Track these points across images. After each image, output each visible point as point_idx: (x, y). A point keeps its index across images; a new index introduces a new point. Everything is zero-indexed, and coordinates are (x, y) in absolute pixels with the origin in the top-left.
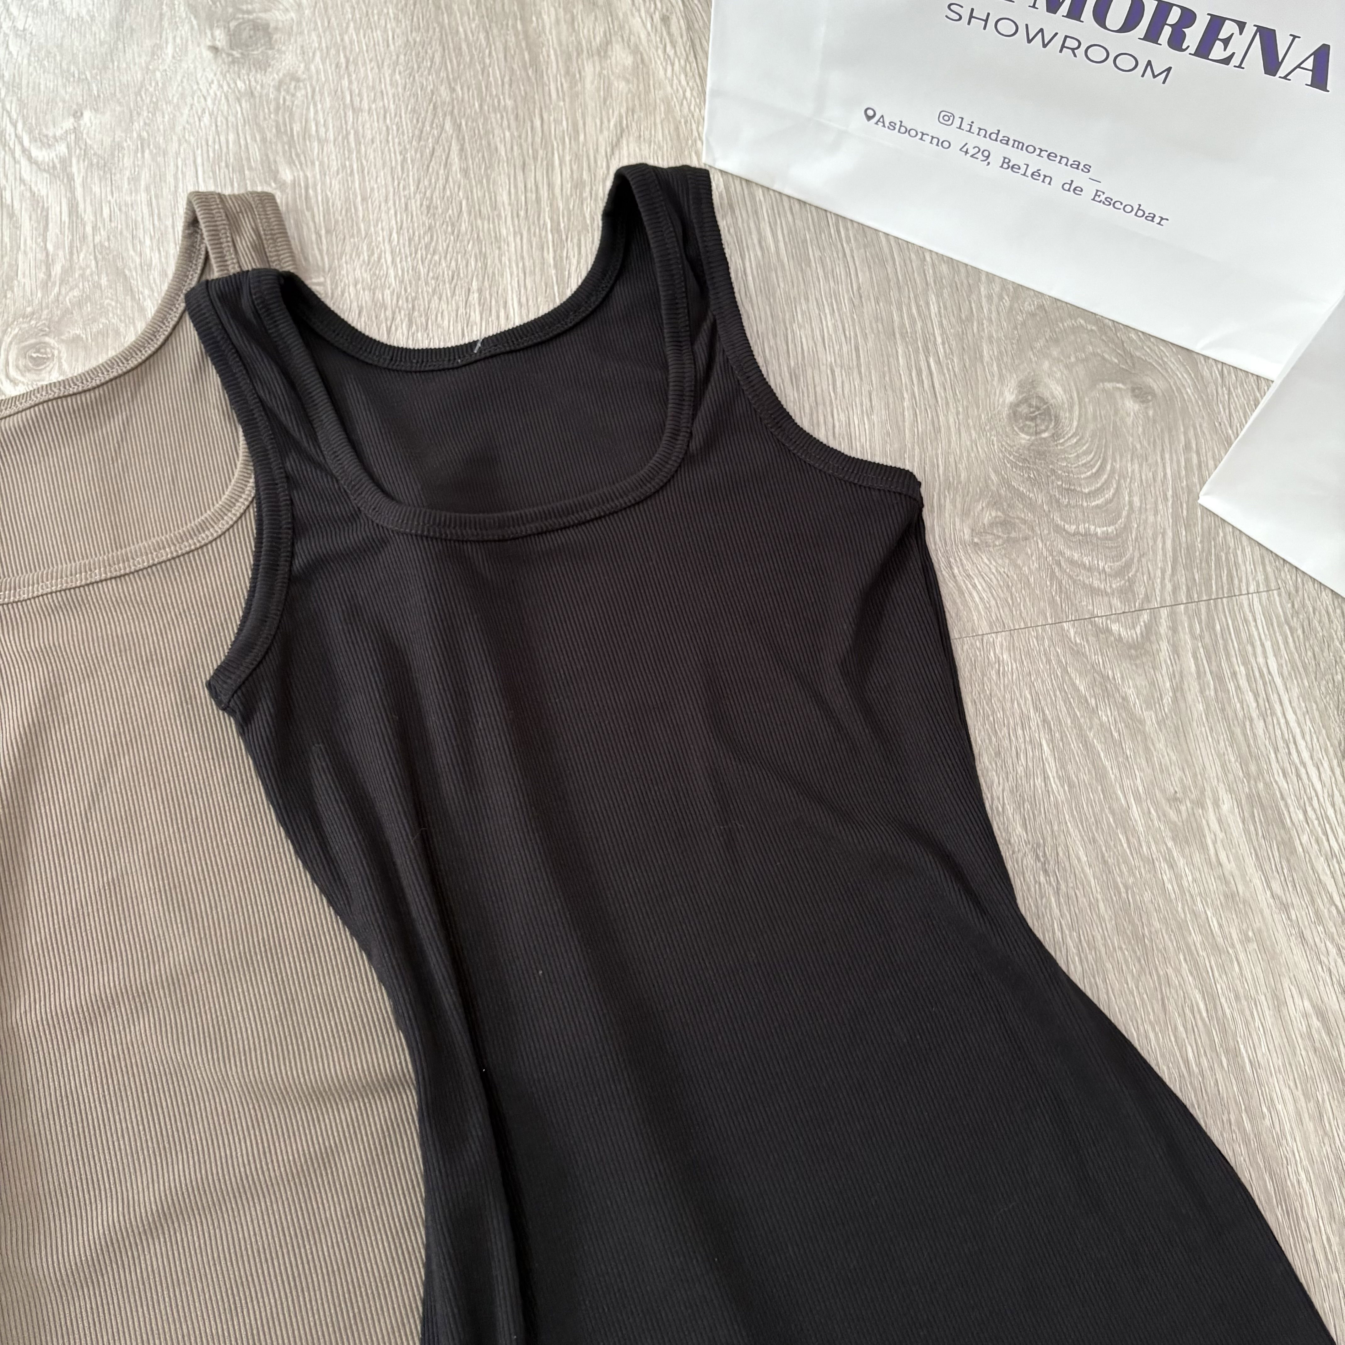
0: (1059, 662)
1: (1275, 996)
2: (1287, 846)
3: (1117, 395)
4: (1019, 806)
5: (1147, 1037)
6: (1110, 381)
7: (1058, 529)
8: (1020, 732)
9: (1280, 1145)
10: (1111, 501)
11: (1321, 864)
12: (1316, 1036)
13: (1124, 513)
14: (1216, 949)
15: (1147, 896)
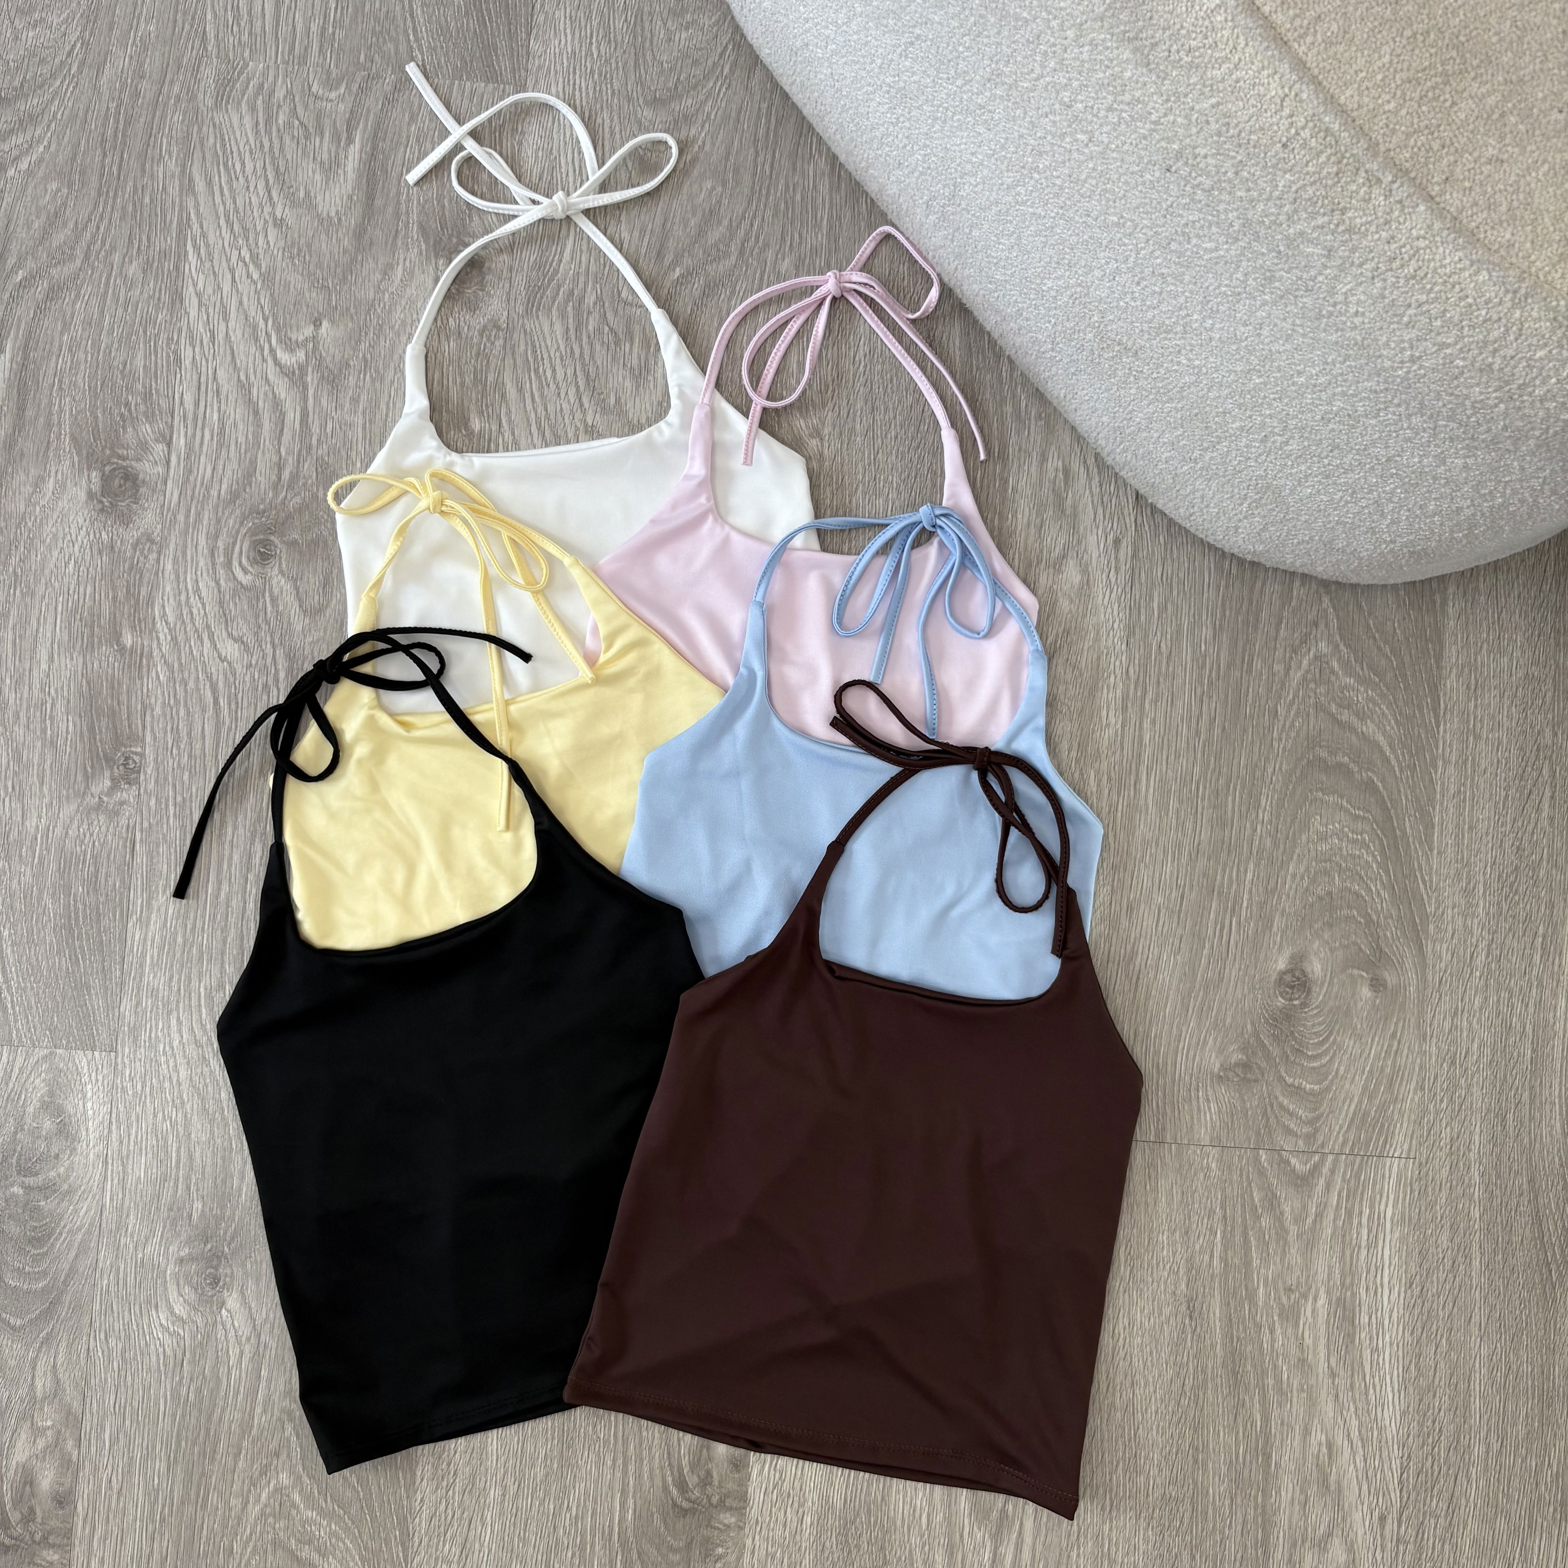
0: (1248, 1177)
1: (1306, 1429)
2: (1350, 1337)
3: (1359, 981)
4: (1189, 1271)
5: (1219, 1434)
6: (1359, 969)
7: (1281, 1079)
8: (1206, 1220)
9: (1275, 1514)
10: (1324, 1065)
11: (1367, 1354)
12: (1321, 1457)
13: (1330, 1077)
14: (1280, 1391)
15: (1249, 1348)
